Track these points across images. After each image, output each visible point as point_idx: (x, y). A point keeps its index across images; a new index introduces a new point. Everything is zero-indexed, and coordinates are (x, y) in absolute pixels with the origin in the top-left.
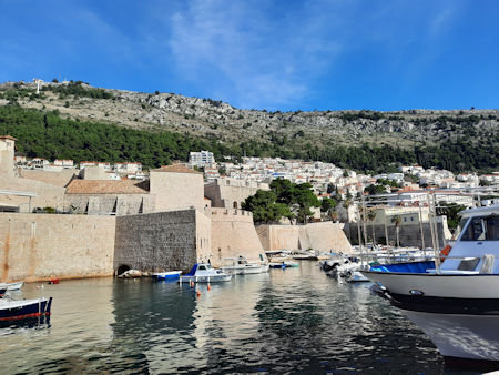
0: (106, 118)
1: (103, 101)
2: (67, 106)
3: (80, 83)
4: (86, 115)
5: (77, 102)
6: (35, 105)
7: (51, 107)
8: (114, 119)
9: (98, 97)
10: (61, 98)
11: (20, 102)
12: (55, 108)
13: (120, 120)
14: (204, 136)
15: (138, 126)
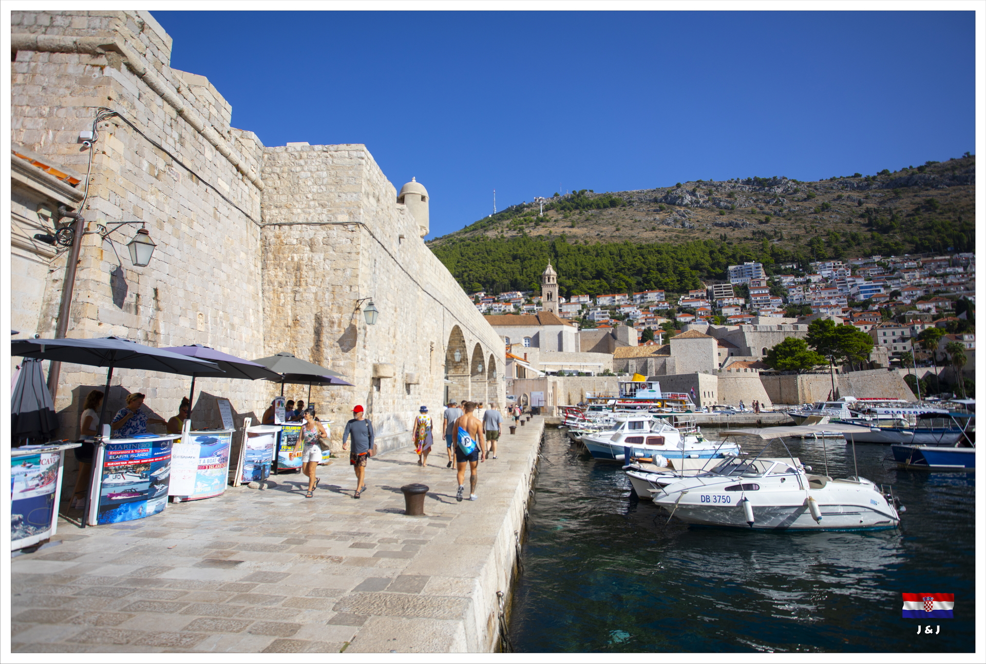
0: (617, 233)
1: (611, 210)
2: (572, 227)
3: (583, 192)
4: (593, 233)
5: (583, 218)
6: (541, 231)
7: (557, 230)
8: (626, 232)
9: (605, 207)
10: (566, 217)
11: (527, 231)
12: (562, 230)
13: (634, 233)
14: (750, 236)
15: (657, 237)
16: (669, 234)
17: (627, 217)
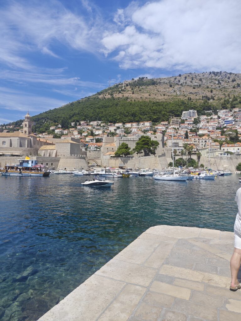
0: (149, 97)
1: (150, 87)
2: (133, 93)
3: (143, 78)
4: (139, 97)
5: (139, 90)
6: (120, 95)
7: (126, 95)
8: (153, 96)
9: (149, 85)
10: (132, 89)
11: (115, 95)
13: (156, 97)
14: (201, 98)
15: (164, 98)
16: (169, 97)
17: (156, 90)
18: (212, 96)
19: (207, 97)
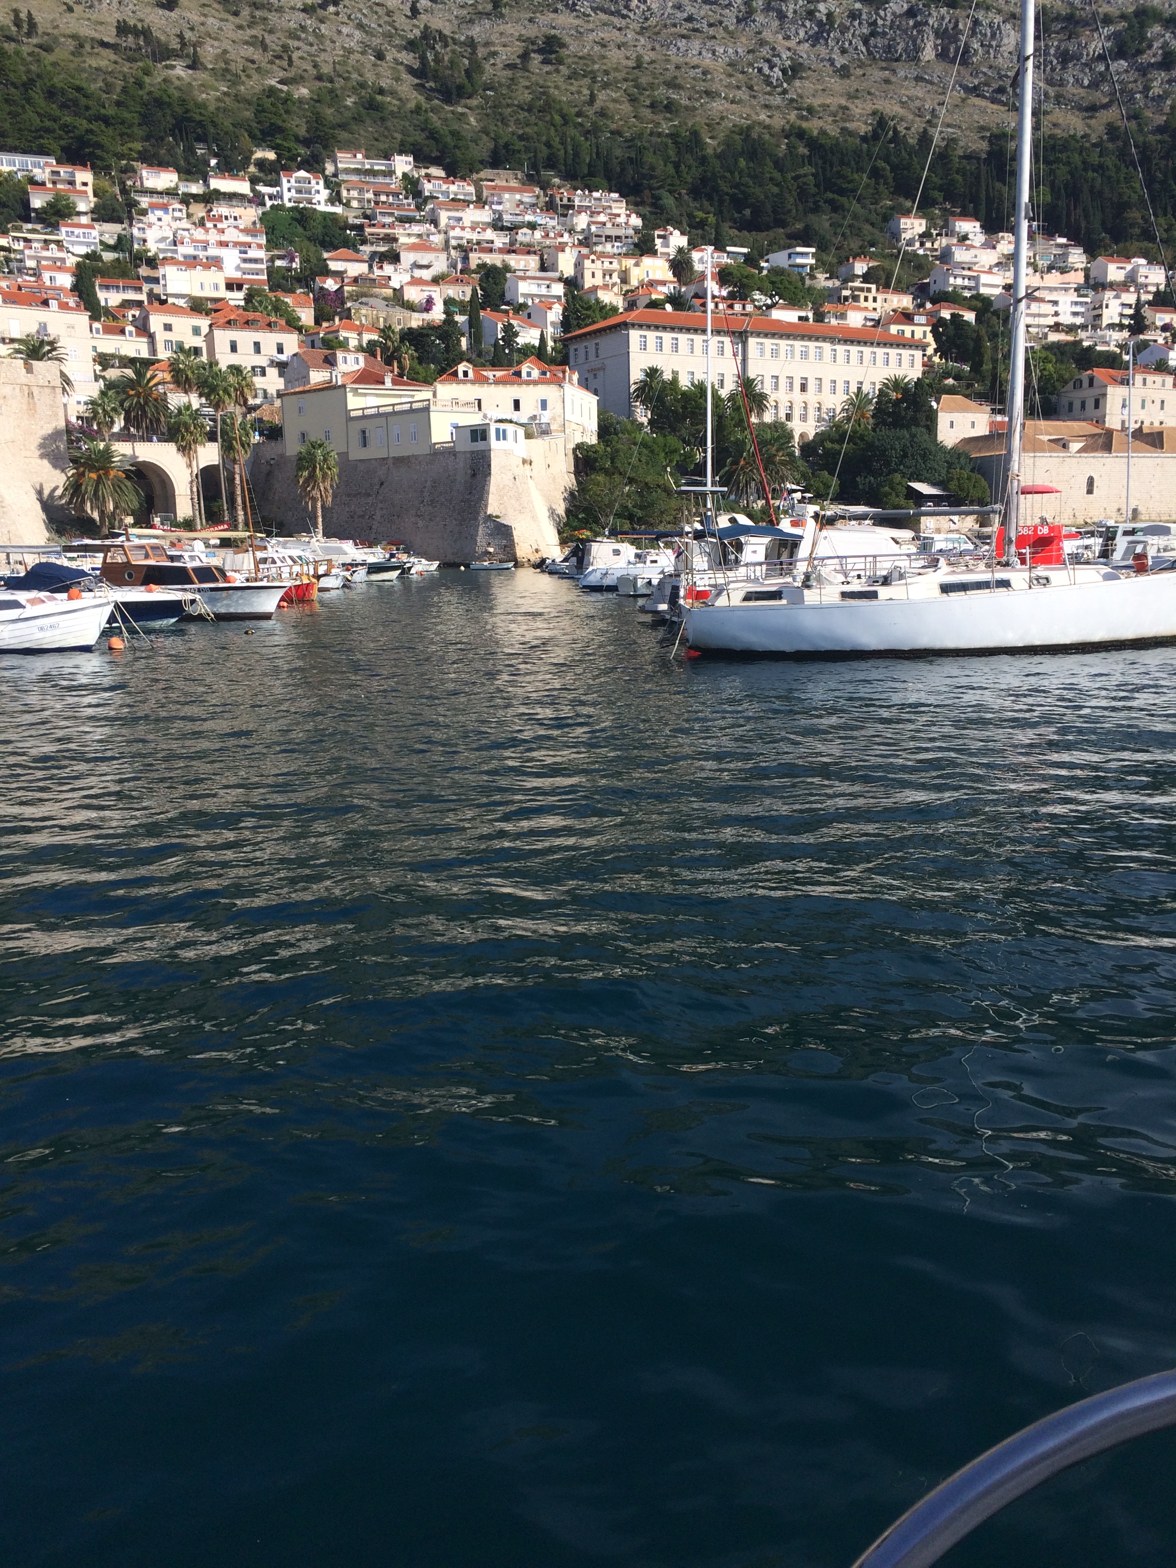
14: (110, 37)
18: (181, 36)
19: (146, 33)
